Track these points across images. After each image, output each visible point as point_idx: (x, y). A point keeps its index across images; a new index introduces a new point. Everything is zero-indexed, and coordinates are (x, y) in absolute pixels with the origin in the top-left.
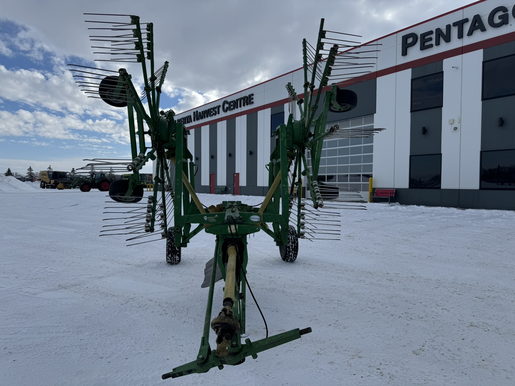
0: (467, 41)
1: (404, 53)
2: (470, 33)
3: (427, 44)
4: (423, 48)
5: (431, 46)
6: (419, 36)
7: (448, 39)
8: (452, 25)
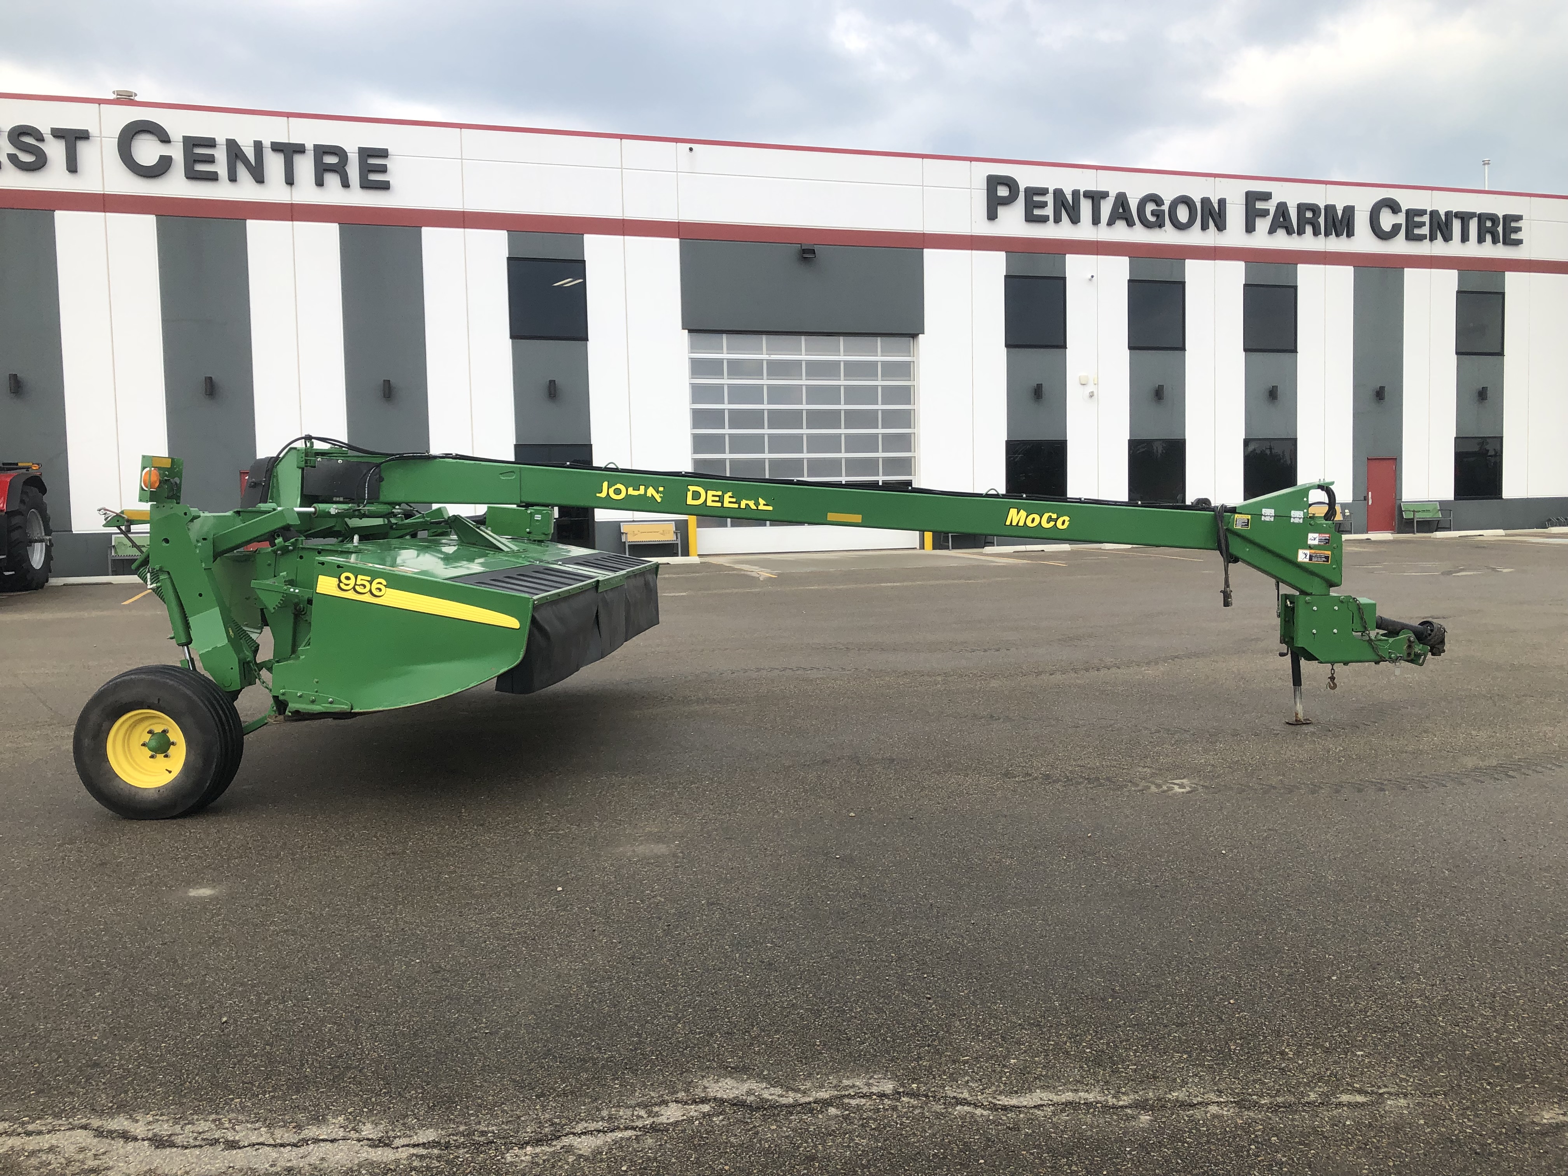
0: (1105, 234)
1: (992, 216)
2: (1111, 223)
3: (1037, 212)
4: (1030, 218)
5: (1044, 220)
6: (1022, 189)
7: (1075, 220)
8: (1082, 193)
